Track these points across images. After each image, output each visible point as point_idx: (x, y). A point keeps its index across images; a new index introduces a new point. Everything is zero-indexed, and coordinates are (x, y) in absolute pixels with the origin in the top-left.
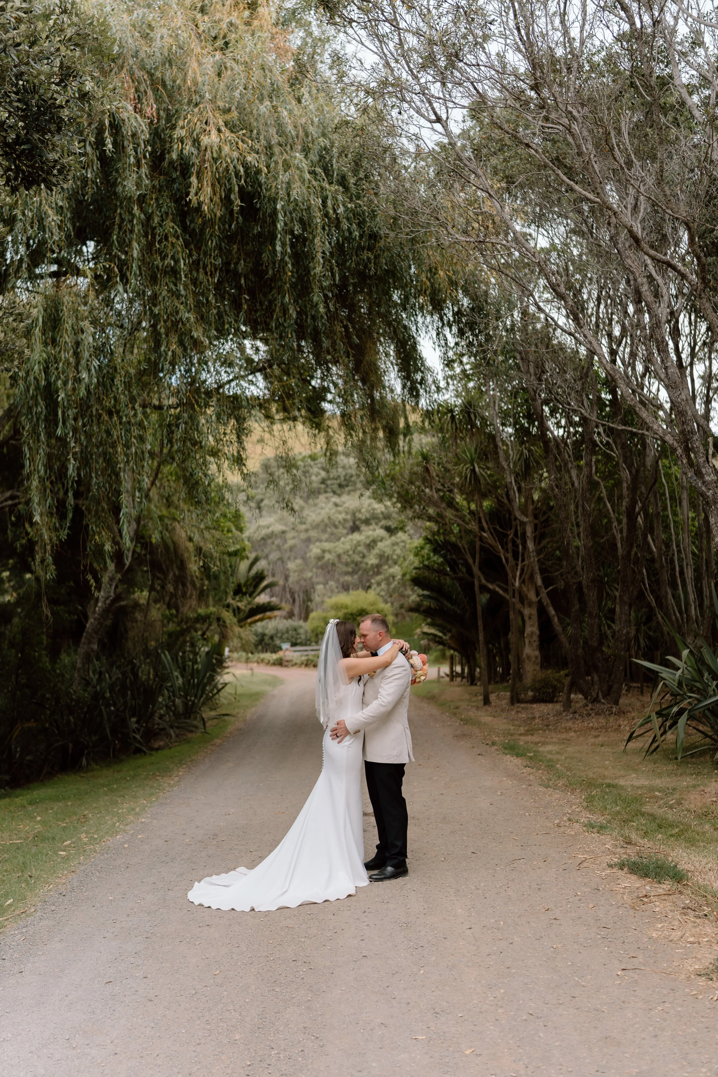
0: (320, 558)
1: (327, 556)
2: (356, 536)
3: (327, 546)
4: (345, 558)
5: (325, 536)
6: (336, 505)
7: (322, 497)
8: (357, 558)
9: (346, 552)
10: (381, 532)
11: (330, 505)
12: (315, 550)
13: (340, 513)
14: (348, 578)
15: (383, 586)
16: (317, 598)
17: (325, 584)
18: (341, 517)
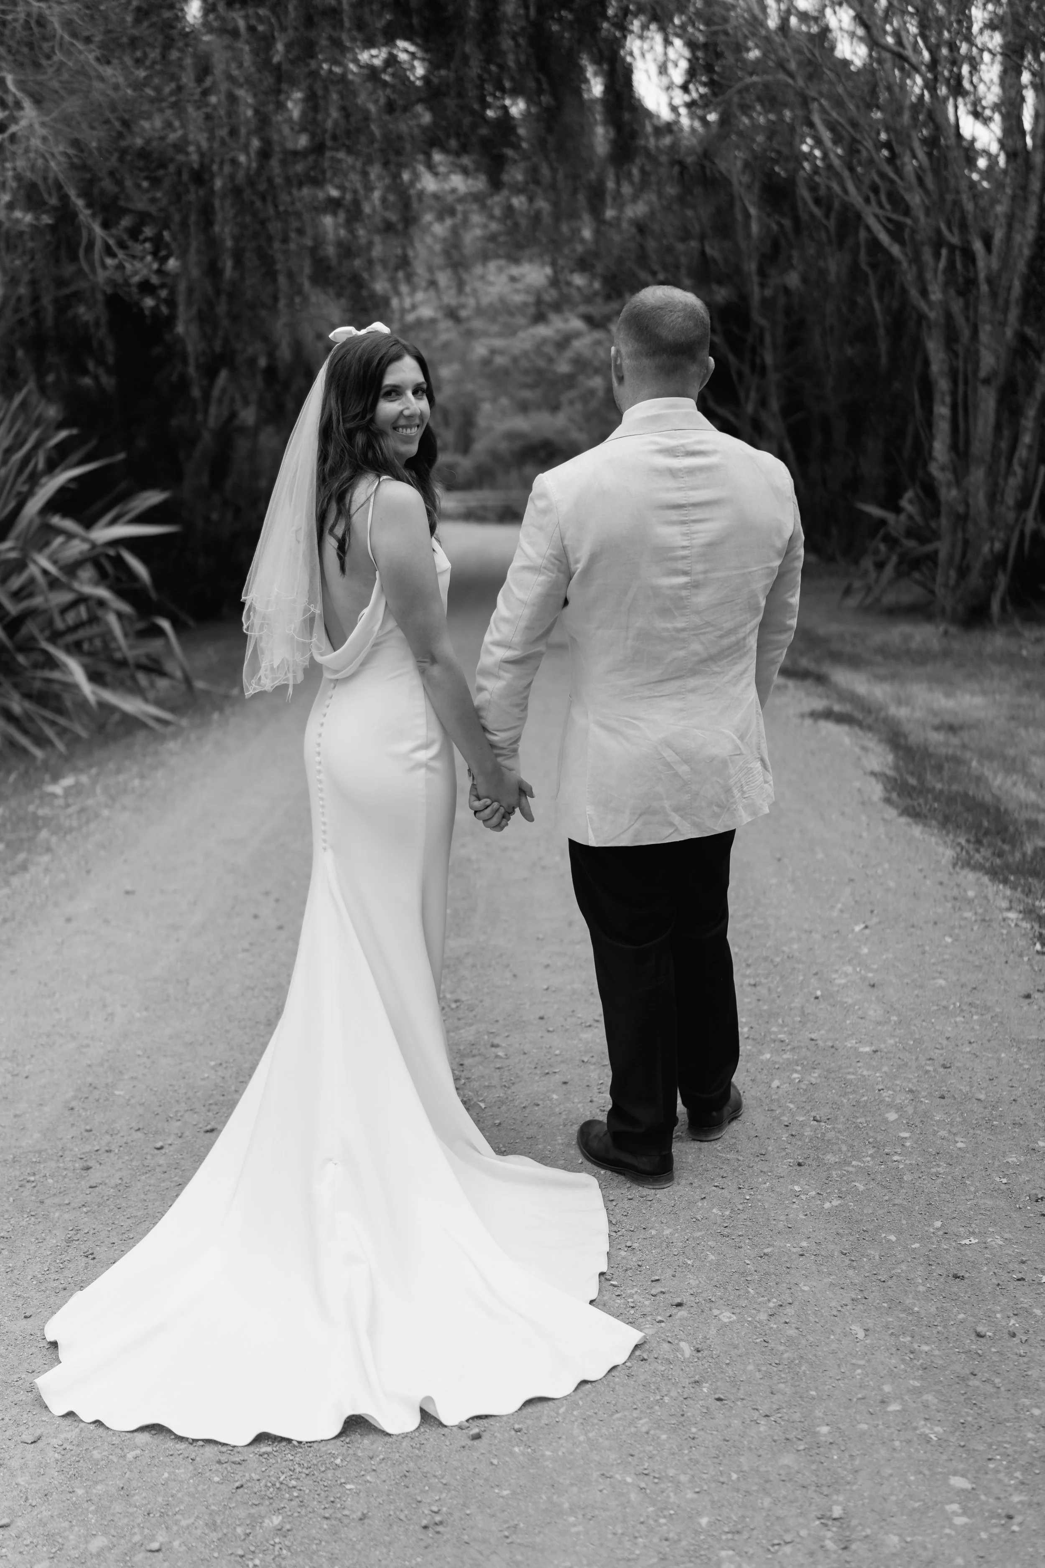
0: (486, 362)
1: (499, 360)
2: (542, 331)
3: (498, 343)
4: (524, 364)
5: (495, 328)
6: (513, 279)
7: (492, 266)
8: (541, 363)
9: (525, 354)
10: (577, 324)
11: (504, 278)
12: (480, 349)
13: (517, 291)
14: (527, 394)
15: (579, 406)
16: (482, 422)
17: (494, 400)
18: (518, 298)
